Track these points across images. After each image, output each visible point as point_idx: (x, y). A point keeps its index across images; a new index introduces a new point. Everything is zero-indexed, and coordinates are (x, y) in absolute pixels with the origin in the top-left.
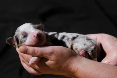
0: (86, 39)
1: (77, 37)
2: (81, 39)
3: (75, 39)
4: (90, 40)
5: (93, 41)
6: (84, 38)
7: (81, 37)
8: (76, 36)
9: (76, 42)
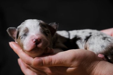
0: (102, 39)
1: (91, 36)
2: (96, 39)
3: (89, 40)
4: (106, 39)
5: (109, 40)
6: (99, 38)
7: (96, 36)
8: (89, 35)
9: (91, 44)
